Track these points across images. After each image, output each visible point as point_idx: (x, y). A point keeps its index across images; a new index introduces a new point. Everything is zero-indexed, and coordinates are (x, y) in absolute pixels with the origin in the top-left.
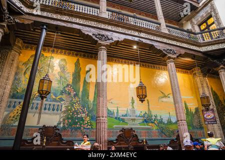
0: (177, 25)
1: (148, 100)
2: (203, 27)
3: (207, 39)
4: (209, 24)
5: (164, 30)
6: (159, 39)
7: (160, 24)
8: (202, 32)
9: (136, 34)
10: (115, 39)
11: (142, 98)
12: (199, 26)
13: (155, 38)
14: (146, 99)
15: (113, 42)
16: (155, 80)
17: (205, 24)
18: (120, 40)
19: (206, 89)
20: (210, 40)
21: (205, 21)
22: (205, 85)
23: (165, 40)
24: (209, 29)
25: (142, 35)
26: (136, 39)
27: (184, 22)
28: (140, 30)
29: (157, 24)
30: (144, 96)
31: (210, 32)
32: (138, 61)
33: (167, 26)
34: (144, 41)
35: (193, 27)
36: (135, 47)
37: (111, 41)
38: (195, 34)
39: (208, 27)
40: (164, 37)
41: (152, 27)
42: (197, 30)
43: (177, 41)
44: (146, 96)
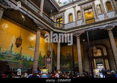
0: (48, 15)
1: (21, 47)
2: (58, 21)
3: (58, 27)
4: (60, 20)
5: (41, 14)
6: (37, 18)
7: (40, 11)
8: (57, 22)
9: (26, 10)
10: (12, 7)
11: (18, 45)
12: (57, 19)
13: (35, 17)
14: (20, 46)
15: (10, 8)
16: (29, 38)
17: (59, 20)
18: (15, 9)
19: (51, 48)
20: (59, 27)
21: (59, 19)
22: (51, 46)
23: (40, 20)
24: (60, 22)
25: (29, 12)
26: (25, 13)
27: (51, 15)
28: (29, 9)
29: (39, 10)
30: (19, 45)
31: (60, 24)
32: (22, 25)
33: (43, 13)
34: (29, 16)
35: (54, 19)
36: (23, 17)
37: (9, 7)
38: (54, 22)
39: (60, 21)
40: (40, 18)
41: (36, 10)
42: (55, 21)
43: (45, 22)
44: (21, 45)
